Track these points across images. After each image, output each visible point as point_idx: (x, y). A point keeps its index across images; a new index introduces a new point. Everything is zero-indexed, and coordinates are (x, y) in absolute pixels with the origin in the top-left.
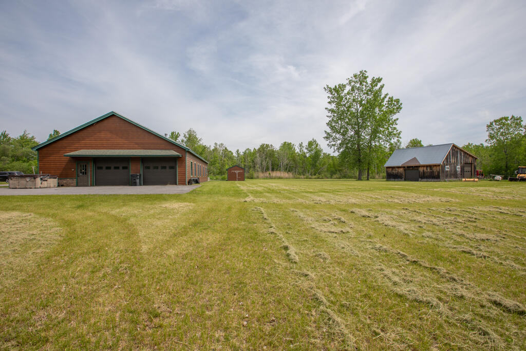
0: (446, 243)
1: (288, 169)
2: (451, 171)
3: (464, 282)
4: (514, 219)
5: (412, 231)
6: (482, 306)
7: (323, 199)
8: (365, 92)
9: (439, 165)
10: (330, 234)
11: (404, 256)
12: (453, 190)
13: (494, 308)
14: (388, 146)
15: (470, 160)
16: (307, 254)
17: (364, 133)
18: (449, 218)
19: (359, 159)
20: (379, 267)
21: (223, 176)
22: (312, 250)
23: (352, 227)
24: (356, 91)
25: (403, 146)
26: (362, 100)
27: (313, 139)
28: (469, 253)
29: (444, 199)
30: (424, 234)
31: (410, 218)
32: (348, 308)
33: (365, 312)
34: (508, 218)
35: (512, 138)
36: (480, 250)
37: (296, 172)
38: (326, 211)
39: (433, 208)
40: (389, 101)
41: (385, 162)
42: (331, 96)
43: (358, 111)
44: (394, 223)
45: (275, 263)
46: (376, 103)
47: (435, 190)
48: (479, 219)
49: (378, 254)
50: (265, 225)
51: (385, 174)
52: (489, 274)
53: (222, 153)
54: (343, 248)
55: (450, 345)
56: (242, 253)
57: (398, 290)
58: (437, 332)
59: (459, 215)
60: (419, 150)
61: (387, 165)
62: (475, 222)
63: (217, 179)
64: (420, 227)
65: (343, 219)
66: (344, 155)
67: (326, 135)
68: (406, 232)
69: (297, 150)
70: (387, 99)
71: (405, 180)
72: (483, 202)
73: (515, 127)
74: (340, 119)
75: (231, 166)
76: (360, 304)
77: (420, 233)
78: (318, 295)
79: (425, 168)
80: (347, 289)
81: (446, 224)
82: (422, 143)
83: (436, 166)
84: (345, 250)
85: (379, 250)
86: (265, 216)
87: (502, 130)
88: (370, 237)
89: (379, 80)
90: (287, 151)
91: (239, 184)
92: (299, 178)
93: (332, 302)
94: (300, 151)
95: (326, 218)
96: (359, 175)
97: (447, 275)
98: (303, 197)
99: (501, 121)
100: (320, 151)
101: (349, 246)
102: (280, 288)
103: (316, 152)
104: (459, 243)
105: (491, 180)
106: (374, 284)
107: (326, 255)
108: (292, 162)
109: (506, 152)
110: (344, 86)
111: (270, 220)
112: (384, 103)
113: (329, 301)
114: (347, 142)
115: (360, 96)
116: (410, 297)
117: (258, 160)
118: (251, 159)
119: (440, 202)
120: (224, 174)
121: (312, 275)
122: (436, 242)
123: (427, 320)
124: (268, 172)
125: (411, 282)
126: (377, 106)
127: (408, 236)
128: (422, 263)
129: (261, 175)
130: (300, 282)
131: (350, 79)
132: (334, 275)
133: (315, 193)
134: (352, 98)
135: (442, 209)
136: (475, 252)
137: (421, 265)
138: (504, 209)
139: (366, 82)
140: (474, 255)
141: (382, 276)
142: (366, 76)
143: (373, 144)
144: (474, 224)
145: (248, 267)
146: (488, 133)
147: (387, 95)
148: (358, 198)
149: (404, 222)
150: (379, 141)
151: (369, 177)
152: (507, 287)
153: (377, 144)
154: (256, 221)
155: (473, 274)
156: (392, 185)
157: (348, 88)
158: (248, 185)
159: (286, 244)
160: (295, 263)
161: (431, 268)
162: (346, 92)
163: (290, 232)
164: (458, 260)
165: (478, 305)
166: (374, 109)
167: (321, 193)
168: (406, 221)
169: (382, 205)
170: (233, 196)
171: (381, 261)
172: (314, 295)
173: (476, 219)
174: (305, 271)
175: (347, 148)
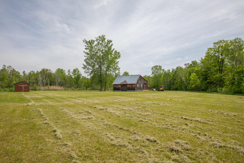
0: (134, 118)
1: (61, 84)
2: (139, 87)
3: (139, 134)
4: (157, 106)
5: (122, 114)
6: (143, 142)
7: (80, 101)
8: (104, 46)
9: (135, 84)
10: (82, 120)
11: (117, 126)
12: (139, 95)
13: (147, 141)
14: (114, 74)
15: (146, 82)
16: (68, 133)
17: (103, 67)
18: (137, 107)
19: (101, 80)
20: (105, 133)
21: (11, 89)
22: (71, 130)
23: (94, 115)
24: (100, 45)
25: (121, 74)
26: (103, 50)
27: (76, 68)
28: (142, 121)
29: (135, 99)
30: (126, 115)
31: (121, 108)
32: (88, 157)
33: (96, 157)
34: (156, 105)
35: (159, 74)
36: (146, 119)
37: (65, 86)
38: (81, 108)
39: (131, 103)
40: (115, 52)
41: (113, 82)
42: (87, 45)
43: (100, 56)
44: (114, 111)
45: (46, 141)
46: (109, 53)
47: (133, 95)
48: (147, 107)
49: (105, 127)
50: (42, 119)
51: (113, 88)
52: (147, 128)
53: (10, 73)
54: (88, 126)
55: (130, 161)
56: (21, 139)
57: (113, 143)
58: (127, 157)
59: (140, 106)
60: (127, 77)
61: (114, 83)
62: (145, 108)
63: (5, 91)
64: (125, 112)
65: (90, 111)
66: (93, 78)
67: (83, 66)
68: (119, 115)
69: (67, 74)
70: (114, 51)
71: (122, 91)
72: (149, 100)
73: (160, 70)
74: (91, 58)
75: (18, 82)
76: (94, 153)
77: (125, 115)
78: (72, 154)
79: (130, 85)
80: (88, 147)
81: (135, 110)
82: (129, 74)
83: (133, 84)
84: (89, 128)
85: (106, 125)
86: (42, 113)
87: (156, 71)
88: (103, 119)
89: (111, 41)
90: (60, 74)
91: (25, 94)
92: (68, 90)
93: (80, 156)
94: (68, 74)
95: (81, 111)
96: (101, 88)
97: (133, 132)
98: (68, 101)
99: (156, 67)
100: (80, 75)
101: (91, 125)
102: (48, 156)
103: (78, 76)
104: (139, 117)
105: (152, 91)
106: (102, 142)
107: (79, 131)
108: (63, 81)
109: (157, 79)
110: (94, 41)
111: (45, 116)
112: (113, 53)
113: (78, 156)
114: (95, 71)
115: (102, 48)
116: (117, 145)
117: (40, 78)
118: (35, 78)
119: (134, 100)
120: (12, 87)
121: (70, 144)
122: (130, 118)
123: (123, 153)
124: (47, 86)
125: (119, 137)
126: (110, 54)
127: (120, 117)
128: (124, 128)
129: (42, 88)
130: (62, 149)
131: (97, 38)
132: (82, 142)
133: (76, 98)
134: (98, 48)
135: (134, 104)
136: (144, 120)
137: (123, 129)
138: (155, 102)
139: (105, 41)
140: (143, 122)
141: (106, 137)
142: (105, 38)
143: (108, 73)
144: (145, 109)
145: (26, 148)
146: (152, 71)
147: (114, 49)
148: (98, 100)
149: (118, 111)
150: (110, 72)
151: (106, 89)
152: (152, 132)
153: (109, 73)
154: (35, 117)
155: (142, 130)
156: (116, 93)
157: (96, 43)
158: (31, 94)
159: (55, 129)
160: (60, 139)
161: (127, 130)
162: (95, 44)
163: (58, 121)
164: (138, 125)
165: (142, 142)
166: (108, 55)
167: (79, 98)
168: (120, 110)
169: (110, 103)
170: (18, 102)
171: (106, 130)
172: (70, 155)
173: (146, 107)
174: (66, 143)
175: (95, 74)
